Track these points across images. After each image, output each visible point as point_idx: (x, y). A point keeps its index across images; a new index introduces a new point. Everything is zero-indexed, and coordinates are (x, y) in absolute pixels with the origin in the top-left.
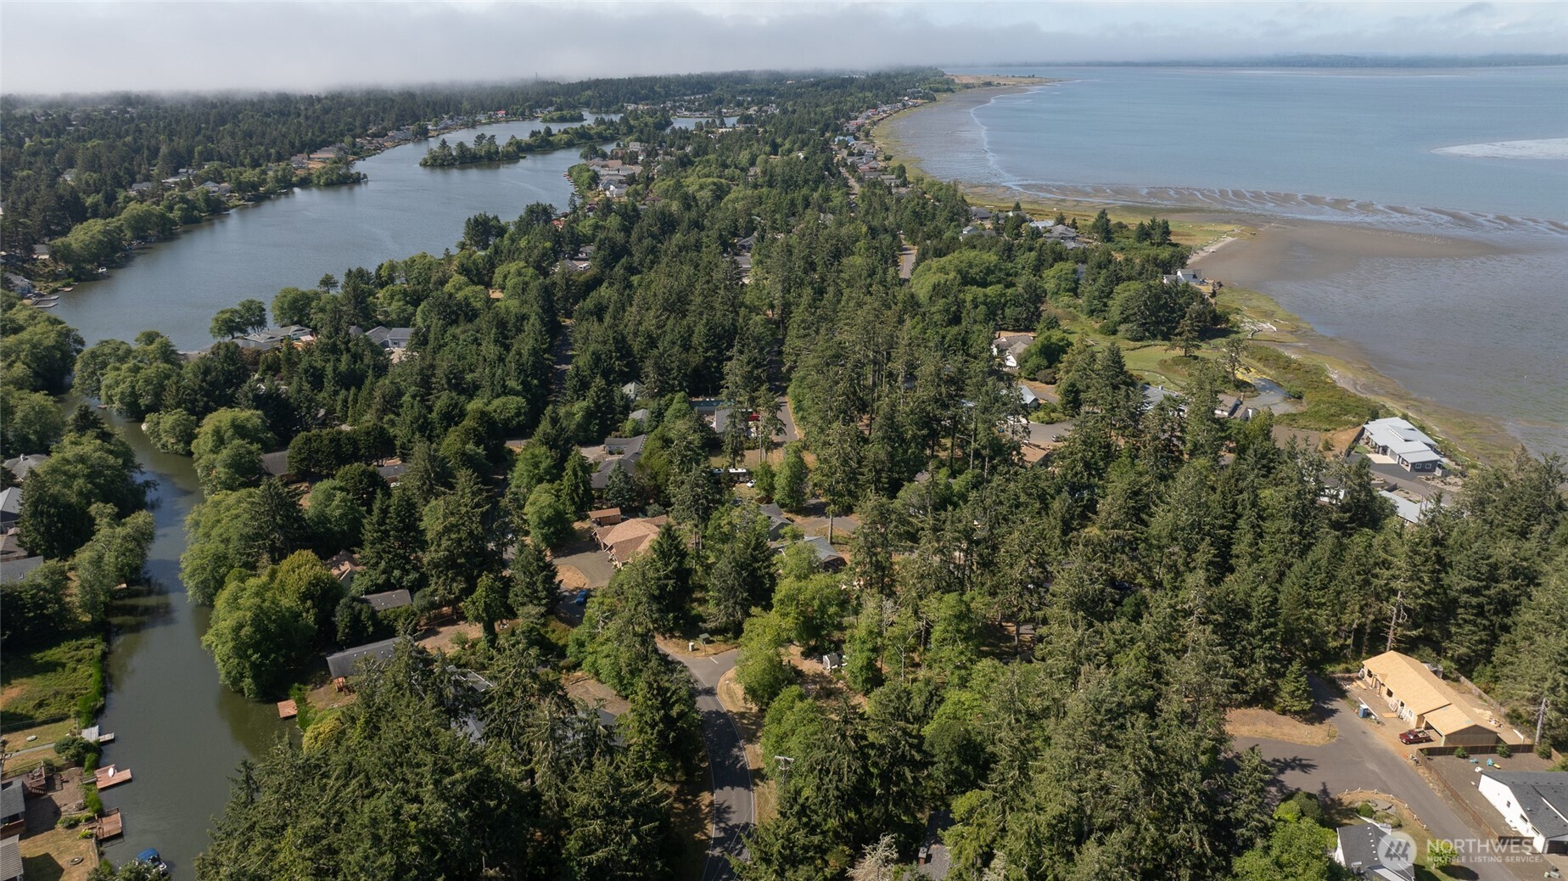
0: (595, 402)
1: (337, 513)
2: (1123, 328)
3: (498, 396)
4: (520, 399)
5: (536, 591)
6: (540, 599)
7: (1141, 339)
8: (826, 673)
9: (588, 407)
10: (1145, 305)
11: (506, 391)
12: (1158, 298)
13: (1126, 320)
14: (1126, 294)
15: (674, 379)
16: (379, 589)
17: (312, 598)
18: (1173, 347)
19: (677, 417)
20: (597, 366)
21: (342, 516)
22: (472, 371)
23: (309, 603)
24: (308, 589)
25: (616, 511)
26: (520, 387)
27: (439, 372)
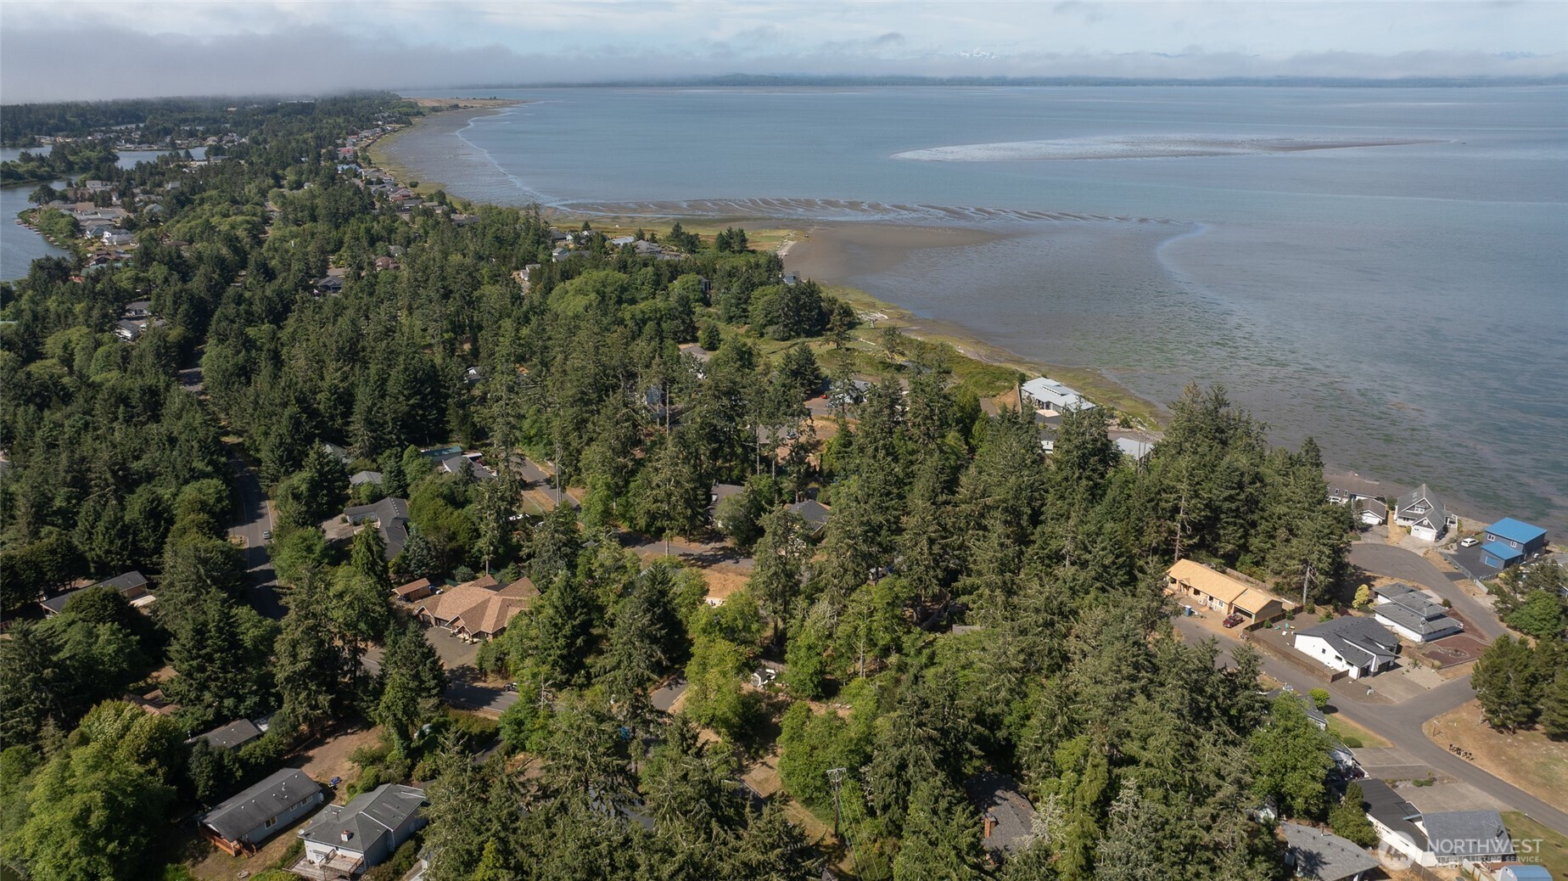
0: (318, 471)
1: (111, 649)
2: (770, 329)
3: (186, 482)
4: (215, 481)
5: (422, 682)
6: (429, 690)
7: (787, 339)
8: (760, 689)
9: (312, 477)
10: (788, 306)
11: (196, 475)
12: (797, 299)
13: (771, 323)
14: (766, 298)
15: (390, 433)
16: (209, 726)
17: (155, 754)
18: (827, 341)
19: (423, 473)
20: (297, 431)
21: (117, 652)
22: (138, 458)
23: (154, 762)
24: (150, 747)
25: (423, 583)
26: (209, 469)
27: (97, 465)
